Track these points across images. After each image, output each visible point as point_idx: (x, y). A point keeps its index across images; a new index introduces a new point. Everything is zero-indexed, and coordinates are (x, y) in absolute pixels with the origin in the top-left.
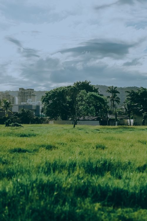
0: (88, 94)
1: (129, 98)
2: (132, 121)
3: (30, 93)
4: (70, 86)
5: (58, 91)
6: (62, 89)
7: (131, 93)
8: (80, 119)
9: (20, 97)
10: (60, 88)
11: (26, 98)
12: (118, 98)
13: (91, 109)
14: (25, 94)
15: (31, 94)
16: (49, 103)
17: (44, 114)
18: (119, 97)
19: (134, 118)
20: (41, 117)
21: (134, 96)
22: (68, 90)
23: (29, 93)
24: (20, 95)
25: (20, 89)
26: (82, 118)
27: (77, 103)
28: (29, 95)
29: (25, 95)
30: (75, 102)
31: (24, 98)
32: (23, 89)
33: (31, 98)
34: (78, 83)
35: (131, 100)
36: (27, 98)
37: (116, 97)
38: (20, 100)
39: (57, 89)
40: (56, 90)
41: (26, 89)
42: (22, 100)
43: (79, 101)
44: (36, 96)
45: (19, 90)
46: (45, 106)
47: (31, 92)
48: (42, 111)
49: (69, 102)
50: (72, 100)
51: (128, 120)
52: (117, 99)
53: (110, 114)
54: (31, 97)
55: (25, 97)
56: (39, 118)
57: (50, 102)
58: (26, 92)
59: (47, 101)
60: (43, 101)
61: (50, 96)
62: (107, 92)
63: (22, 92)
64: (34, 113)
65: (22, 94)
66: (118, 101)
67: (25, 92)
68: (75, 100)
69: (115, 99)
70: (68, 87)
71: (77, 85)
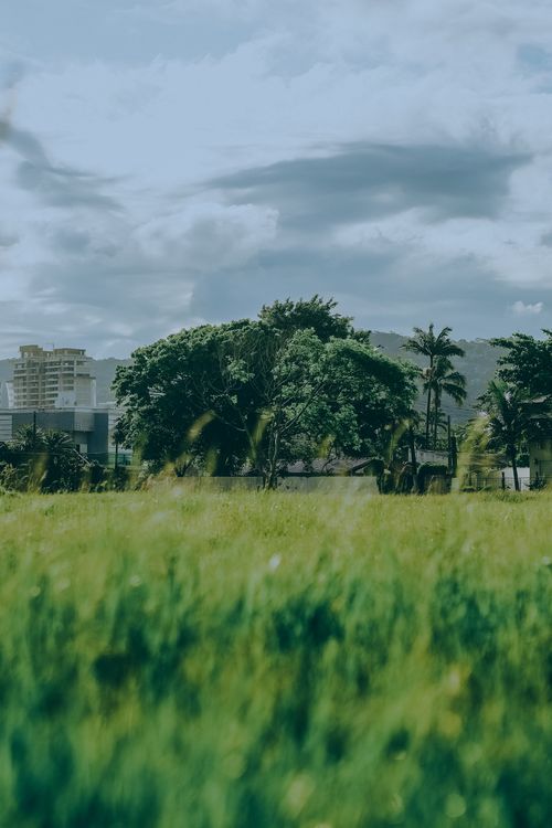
0: (328, 346)
1: (511, 372)
2: (525, 473)
3: (69, 369)
4: (246, 323)
5: (190, 344)
6: (209, 335)
7: (520, 350)
8: (290, 468)
9: (24, 384)
10: (200, 332)
11: (53, 389)
12: (457, 377)
13: (339, 416)
14: (46, 370)
15: (73, 369)
16: (148, 399)
17: (128, 447)
18: (462, 373)
19: (532, 462)
20: (113, 466)
21: (534, 362)
22: (236, 338)
23: (65, 369)
24: (24, 378)
25: (23, 349)
26: (299, 466)
27: (278, 391)
28: (65, 375)
29: (44, 378)
30: (267, 385)
31: (40, 387)
32: (36, 350)
33: (72, 388)
34: (280, 310)
35: (518, 378)
36: (57, 389)
37: (449, 372)
38: (25, 397)
39: (186, 336)
40: (182, 339)
41: (50, 349)
42: (32, 397)
43: (286, 380)
44: (94, 381)
45: (19, 356)
46: (129, 412)
47: (71, 363)
48: (119, 438)
49: (238, 387)
50: (252, 375)
51: (509, 472)
52: (451, 382)
53: (422, 448)
54: (72, 382)
55: (44, 384)
56: (105, 470)
57: (156, 393)
58: (51, 364)
59: (142, 391)
60: (122, 392)
61: (153, 365)
62: (408, 348)
63: (34, 364)
64: (84, 448)
65: (33, 371)
66: (458, 392)
67: (45, 364)
68: (270, 376)
69: (443, 382)
70: (236, 326)
71: (275, 316)
